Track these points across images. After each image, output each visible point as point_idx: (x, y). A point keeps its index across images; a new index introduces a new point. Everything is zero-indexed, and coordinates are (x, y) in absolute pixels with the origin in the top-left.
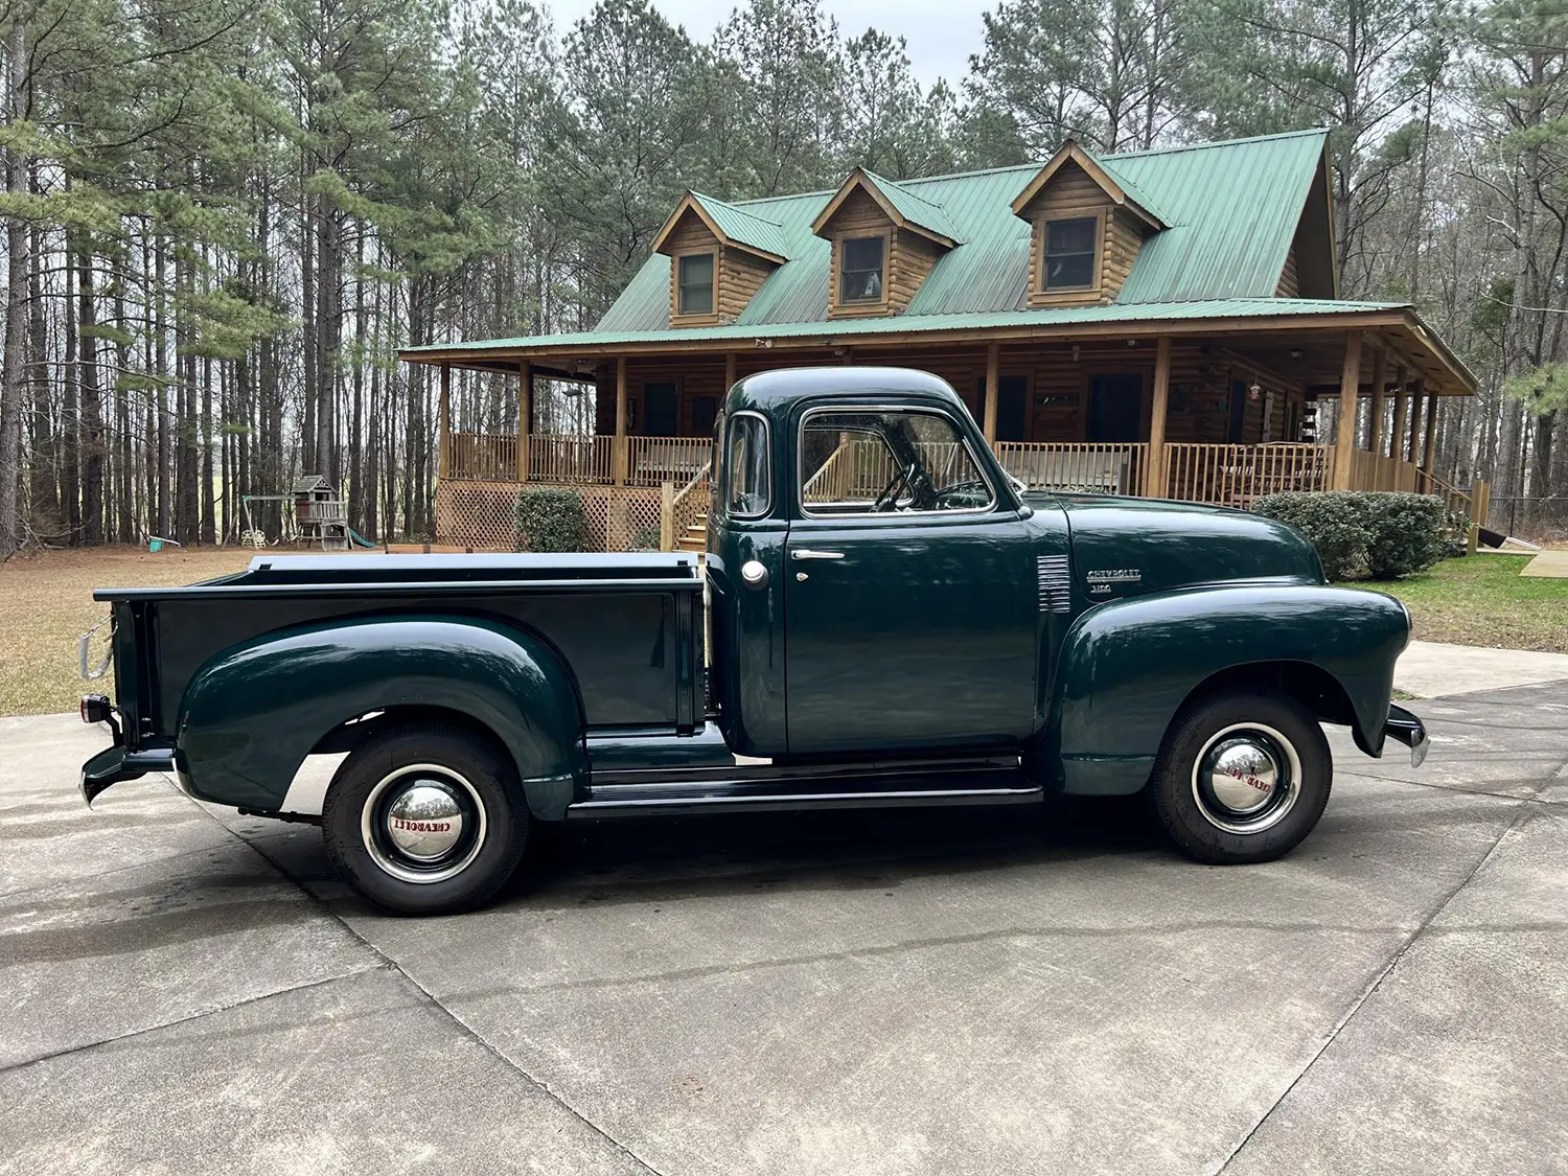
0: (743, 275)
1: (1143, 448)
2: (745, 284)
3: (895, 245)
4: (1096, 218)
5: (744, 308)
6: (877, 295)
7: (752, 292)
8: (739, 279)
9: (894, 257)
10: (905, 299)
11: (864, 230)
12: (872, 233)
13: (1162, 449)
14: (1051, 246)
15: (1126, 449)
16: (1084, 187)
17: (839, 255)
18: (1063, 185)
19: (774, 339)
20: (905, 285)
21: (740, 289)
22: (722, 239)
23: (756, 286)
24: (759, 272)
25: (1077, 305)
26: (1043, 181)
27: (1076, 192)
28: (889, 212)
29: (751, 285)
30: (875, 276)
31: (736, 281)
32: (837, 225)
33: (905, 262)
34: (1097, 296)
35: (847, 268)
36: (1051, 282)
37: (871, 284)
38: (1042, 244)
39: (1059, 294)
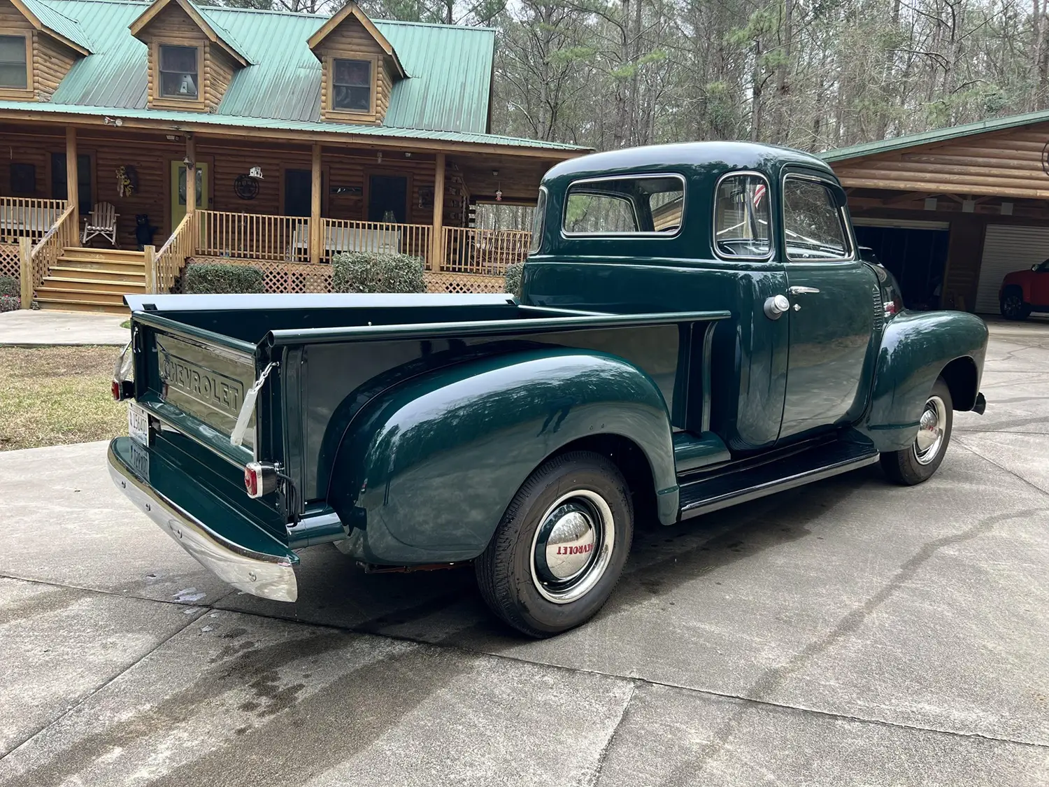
0: (53, 60)
1: (428, 228)
2: (56, 67)
3: (208, 56)
4: (370, 62)
5: (55, 89)
6: (192, 94)
7: (62, 76)
8: (50, 62)
9: (207, 65)
10: (216, 100)
11: (180, 39)
12: (186, 43)
13: (442, 230)
14: (338, 76)
15: (399, 228)
16: (361, 38)
17: (155, 57)
18: (345, 33)
19: (124, 119)
20: (215, 90)
21: (52, 72)
22: (35, 24)
23: (63, 71)
24: (67, 60)
25: (359, 123)
26: (331, 27)
27: (355, 41)
28: (204, 28)
29: (59, 69)
30: (189, 79)
31: (48, 64)
32: (151, 30)
33: (215, 71)
34: (372, 119)
35: (163, 69)
36: (338, 104)
37: (185, 84)
38: (331, 75)
39: (345, 114)
